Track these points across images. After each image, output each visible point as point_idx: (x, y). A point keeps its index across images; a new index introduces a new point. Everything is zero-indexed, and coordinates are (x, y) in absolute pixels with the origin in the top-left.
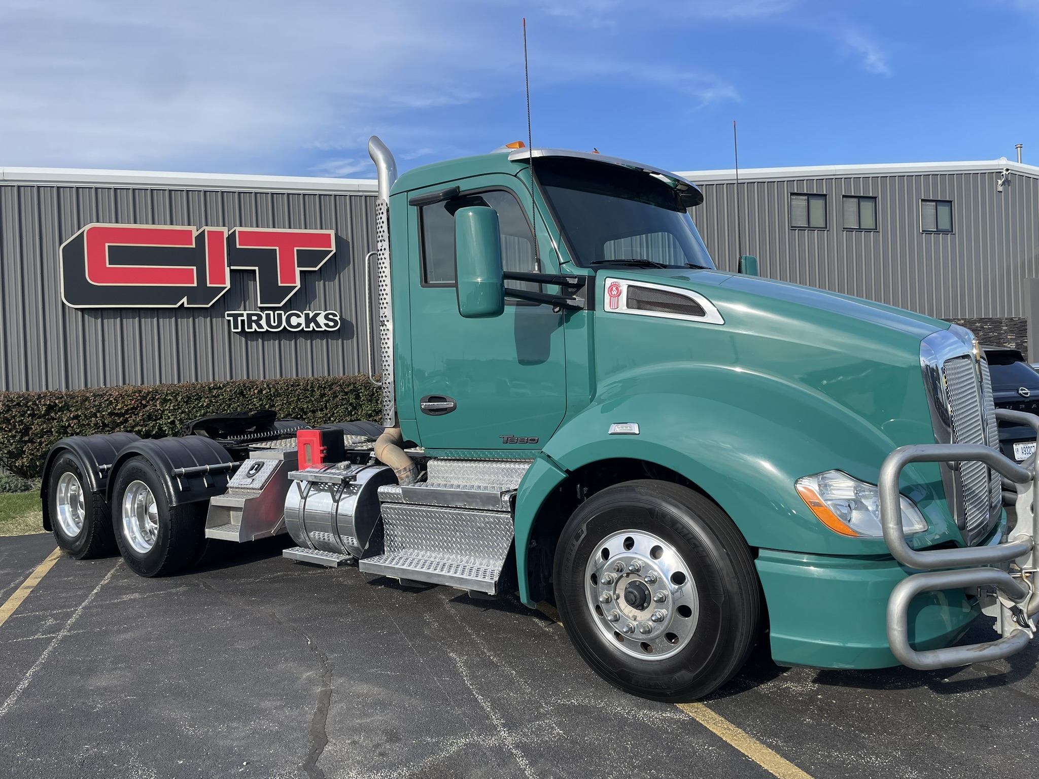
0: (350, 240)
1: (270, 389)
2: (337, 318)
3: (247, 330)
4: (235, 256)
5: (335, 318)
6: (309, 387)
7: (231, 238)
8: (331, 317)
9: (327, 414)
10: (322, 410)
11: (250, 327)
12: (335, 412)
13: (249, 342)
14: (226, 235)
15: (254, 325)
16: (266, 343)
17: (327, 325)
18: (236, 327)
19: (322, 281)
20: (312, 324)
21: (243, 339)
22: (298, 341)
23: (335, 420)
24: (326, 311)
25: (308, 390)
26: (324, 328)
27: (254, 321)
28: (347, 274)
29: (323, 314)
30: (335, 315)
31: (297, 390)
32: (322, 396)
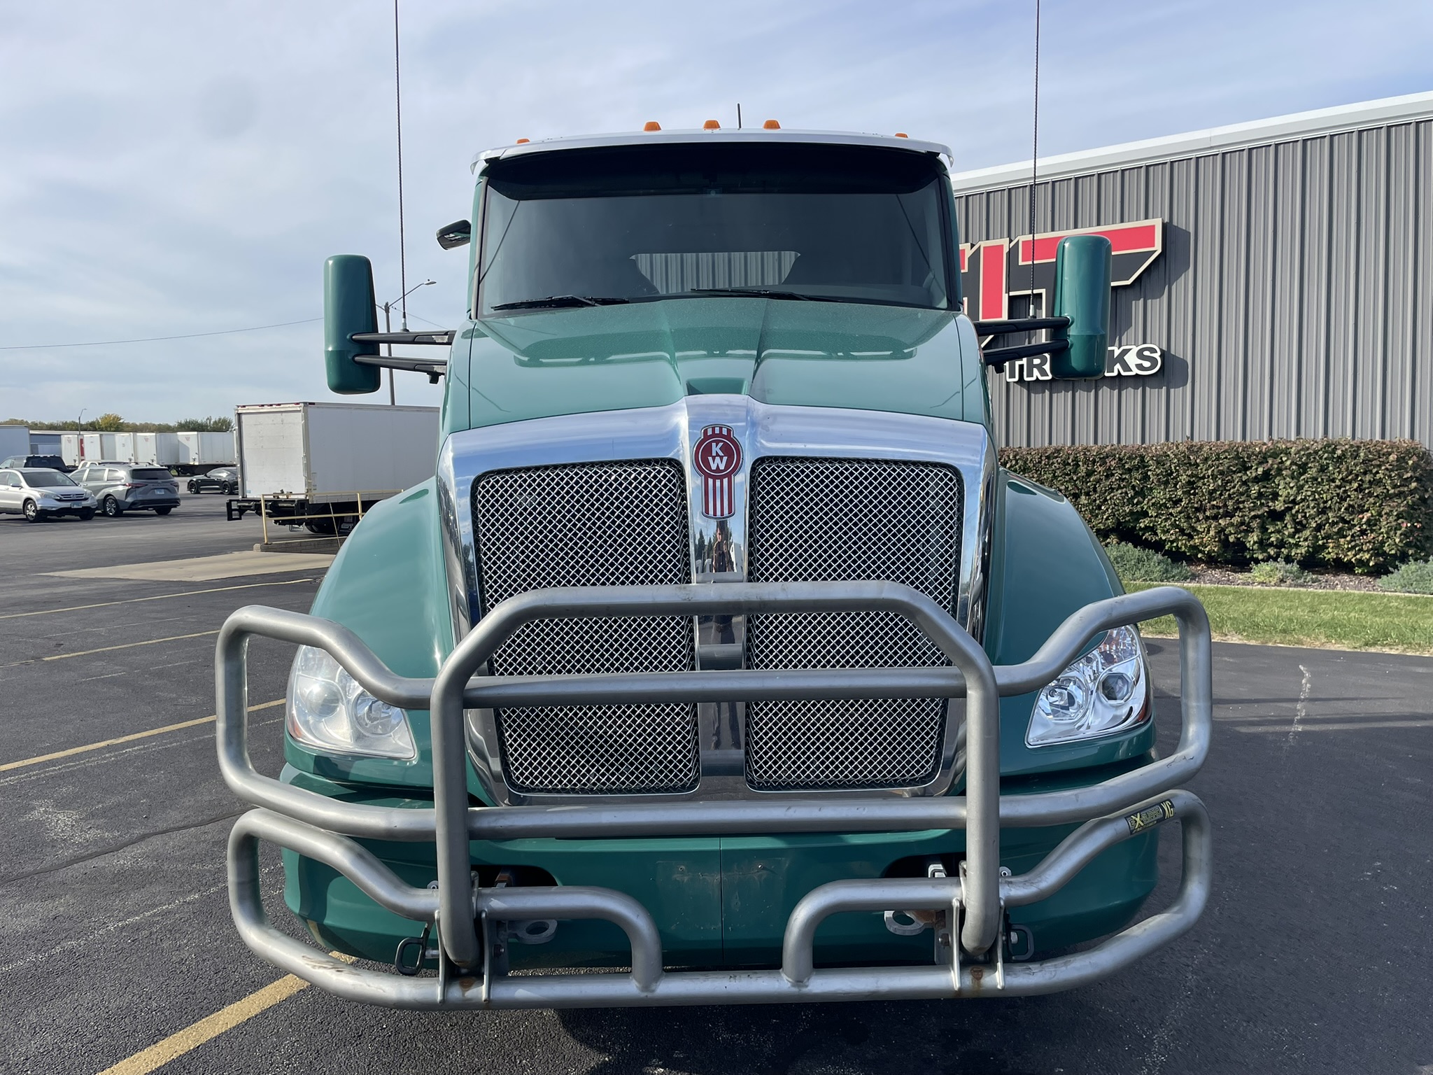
0: (1192, 230)
1: (1017, 461)
2: (1157, 356)
3: (1026, 379)
4: (1017, 276)
5: (1153, 355)
6: (1070, 461)
7: (1013, 253)
8: (1146, 353)
9: (1095, 500)
10: (1087, 494)
11: (1030, 374)
12: (1108, 498)
13: (1033, 395)
14: (1006, 250)
16: (1055, 396)
17: (1140, 367)
18: (1012, 376)
19: (1142, 300)
20: (1118, 367)
21: (1025, 391)
22: (1100, 392)
23: (1107, 509)
24: (1144, 342)
25: (1069, 464)
26: (1135, 371)
27: (1036, 366)
28: (1182, 286)
30: (1153, 351)
31: (1053, 463)
32: (1089, 474)
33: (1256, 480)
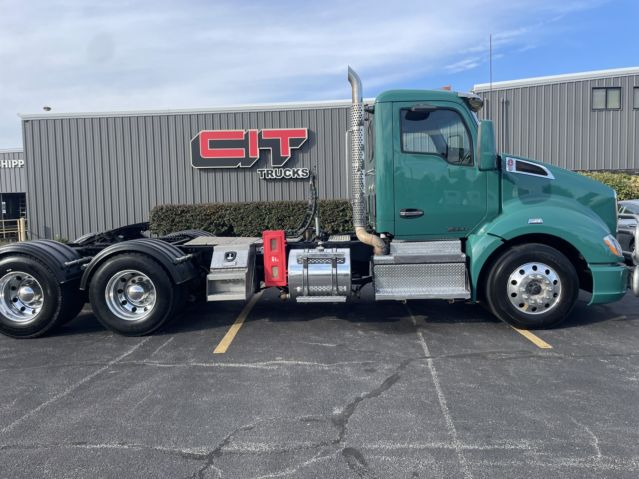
0: (316, 132)
1: (270, 206)
2: (308, 172)
3: (266, 178)
4: (262, 143)
5: (307, 172)
6: (287, 205)
7: (260, 134)
8: (305, 171)
9: (295, 218)
10: (293, 216)
11: (268, 176)
12: (299, 217)
13: (268, 183)
14: (258, 133)
15: (270, 175)
16: (276, 184)
17: (303, 175)
18: (262, 176)
19: (302, 153)
20: (296, 175)
21: (266, 182)
22: (290, 183)
23: (299, 221)
24: (303, 168)
25: (287, 206)
26: (301, 177)
27: (270, 173)
28: (314, 150)
29: (301, 169)
30: (307, 170)
31: (282, 206)
32: (293, 209)
33: (341, 211)
